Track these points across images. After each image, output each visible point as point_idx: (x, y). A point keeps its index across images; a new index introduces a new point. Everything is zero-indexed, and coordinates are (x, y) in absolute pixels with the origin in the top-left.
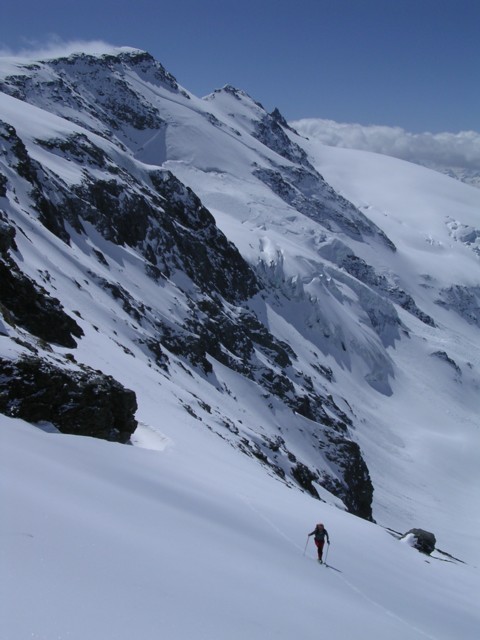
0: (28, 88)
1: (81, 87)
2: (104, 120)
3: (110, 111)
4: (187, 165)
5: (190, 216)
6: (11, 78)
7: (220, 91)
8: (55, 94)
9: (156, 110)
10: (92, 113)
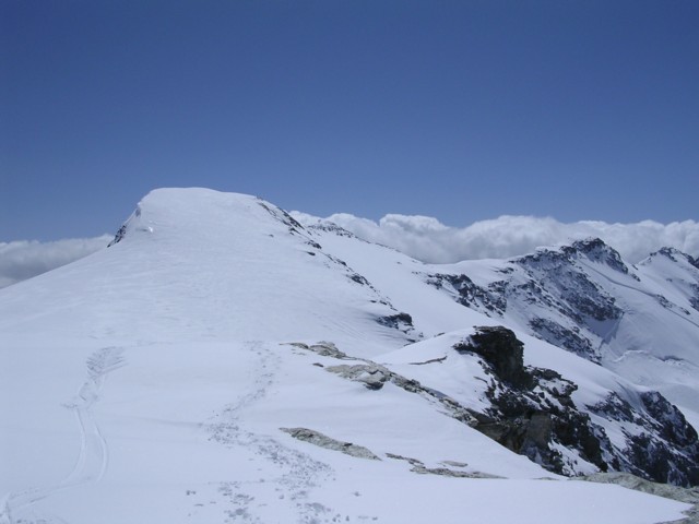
0: (507, 292)
1: (548, 284)
2: (571, 315)
3: (574, 304)
4: (647, 355)
5: (678, 434)
6: (493, 285)
7: (655, 254)
8: (529, 297)
9: (613, 299)
10: (561, 310)
